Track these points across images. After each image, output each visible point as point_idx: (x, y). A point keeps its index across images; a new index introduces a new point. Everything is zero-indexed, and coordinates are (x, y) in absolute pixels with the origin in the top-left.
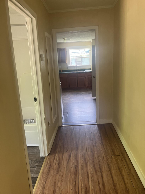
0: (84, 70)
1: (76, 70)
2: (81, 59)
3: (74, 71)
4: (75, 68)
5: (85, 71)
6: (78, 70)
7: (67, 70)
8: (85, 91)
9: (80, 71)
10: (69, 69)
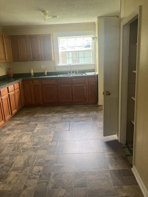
0: (84, 72)
1: (70, 72)
2: (77, 54)
3: (66, 73)
4: (69, 69)
5: (84, 75)
6: (73, 72)
7: (55, 72)
8: (85, 111)
9: (76, 73)
10: (58, 70)
